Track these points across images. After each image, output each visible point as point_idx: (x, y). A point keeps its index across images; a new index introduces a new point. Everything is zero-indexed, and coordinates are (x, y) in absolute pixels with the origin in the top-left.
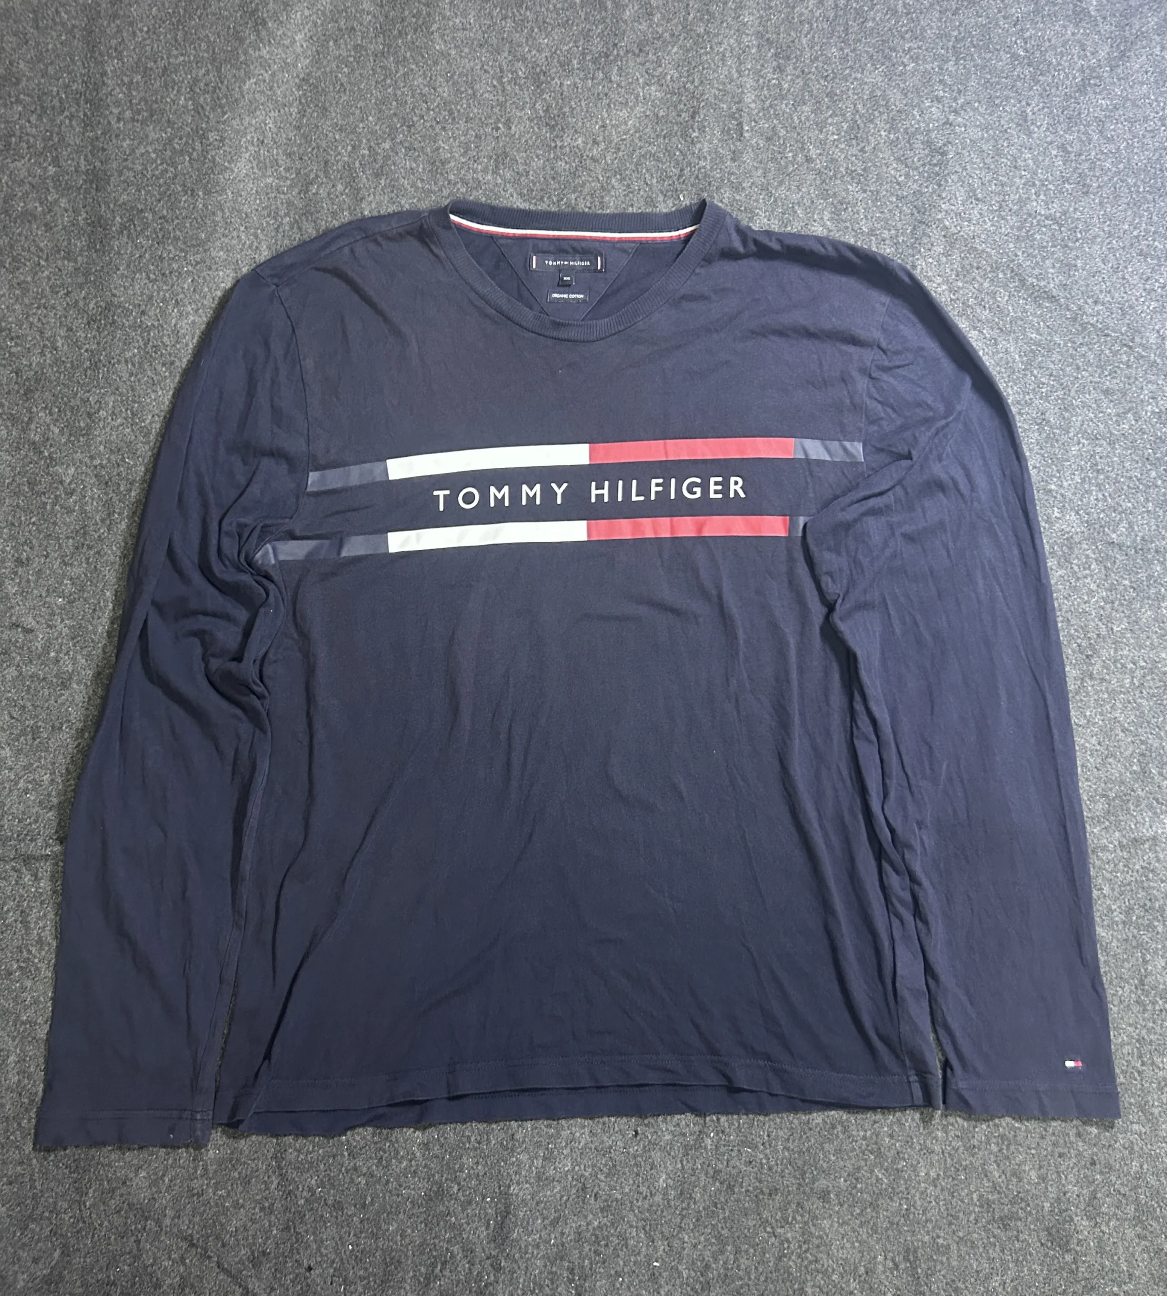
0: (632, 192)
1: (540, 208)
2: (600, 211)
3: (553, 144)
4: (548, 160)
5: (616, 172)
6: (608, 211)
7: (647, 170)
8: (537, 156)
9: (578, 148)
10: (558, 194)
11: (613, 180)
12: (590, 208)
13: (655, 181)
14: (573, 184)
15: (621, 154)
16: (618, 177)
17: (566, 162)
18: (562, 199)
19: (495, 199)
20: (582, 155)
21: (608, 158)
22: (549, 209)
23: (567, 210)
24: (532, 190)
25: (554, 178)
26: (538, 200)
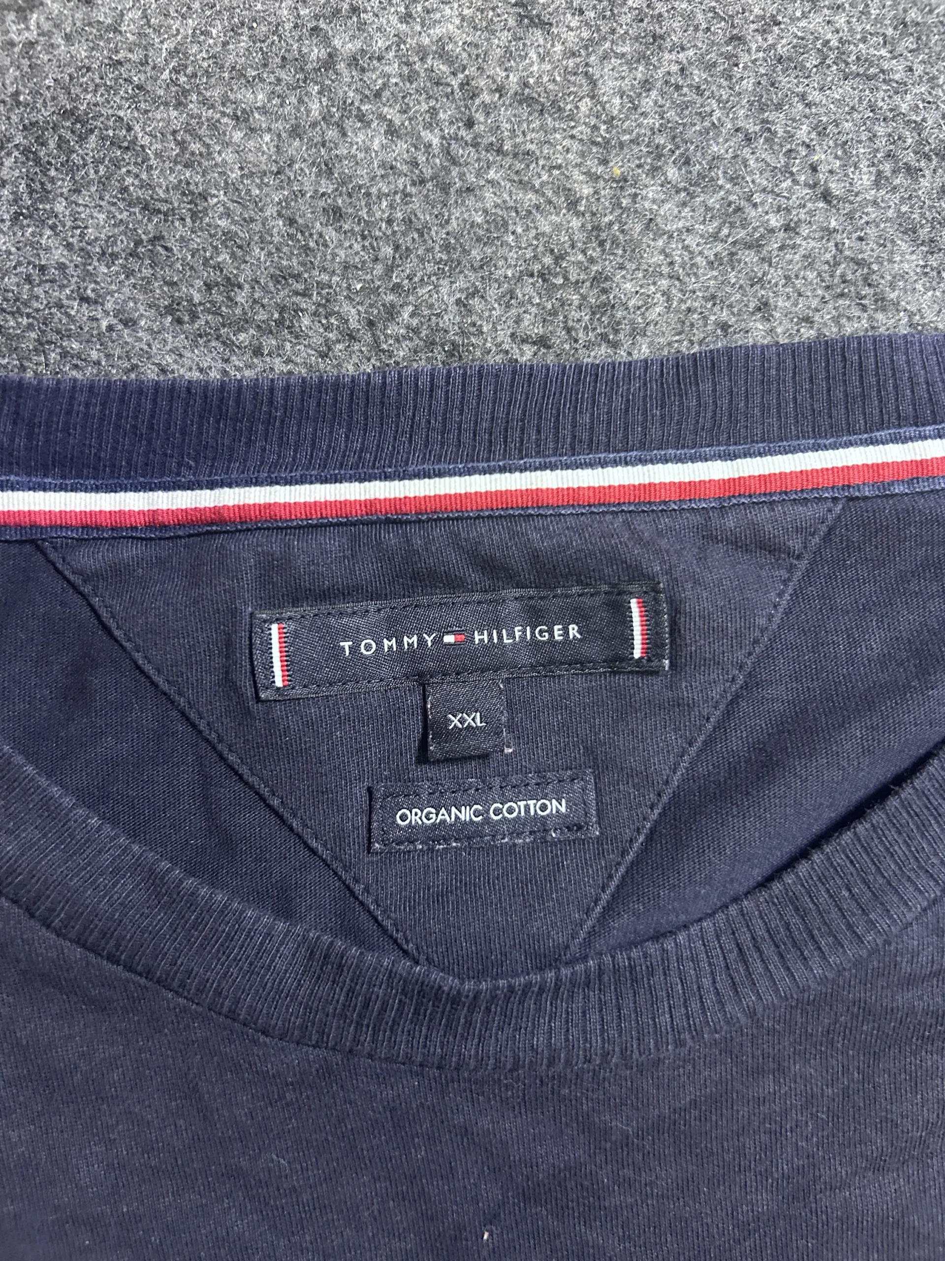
0: (755, 245)
1: (279, 366)
2: (601, 353)
3: (316, 53)
4: (296, 132)
5: (658, 153)
6: (643, 351)
7: (821, 131)
8: (241, 118)
9: (443, 55)
10: (370, 290)
11: (652, 191)
12: (542, 342)
13: (864, 179)
14: (438, 234)
15: (669, 62)
16: (672, 173)
17: (392, 132)
18: (391, 312)
19: (41, 346)
20: (470, 91)
21: (607, 86)
22: (327, 368)
23: (422, 364)
24: (232, 284)
25: (336, 214)
26: (264, 329)
